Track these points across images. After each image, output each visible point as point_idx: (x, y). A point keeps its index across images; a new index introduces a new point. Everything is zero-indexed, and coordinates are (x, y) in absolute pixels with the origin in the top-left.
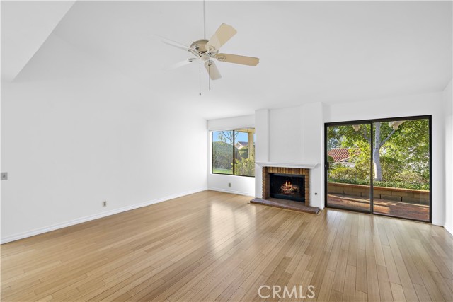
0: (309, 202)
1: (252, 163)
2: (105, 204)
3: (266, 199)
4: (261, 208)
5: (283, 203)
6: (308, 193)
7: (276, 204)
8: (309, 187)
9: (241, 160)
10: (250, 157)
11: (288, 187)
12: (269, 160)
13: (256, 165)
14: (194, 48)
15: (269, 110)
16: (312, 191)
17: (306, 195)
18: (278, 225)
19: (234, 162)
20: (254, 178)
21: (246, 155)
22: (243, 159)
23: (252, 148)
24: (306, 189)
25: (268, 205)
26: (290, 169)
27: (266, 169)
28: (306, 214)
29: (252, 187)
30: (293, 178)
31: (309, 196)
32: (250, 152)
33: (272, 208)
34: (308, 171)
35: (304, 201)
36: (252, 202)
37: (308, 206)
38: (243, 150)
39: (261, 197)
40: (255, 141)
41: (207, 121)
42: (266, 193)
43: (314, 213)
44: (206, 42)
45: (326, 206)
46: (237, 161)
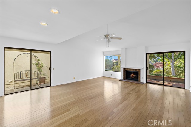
0: (140, 81)
1: (119, 67)
2: (74, 78)
3: (125, 79)
4: (123, 82)
5: (131, 81)
6: (140, 78)
7: (128, 81)
8: (140, 75)
9: (115, 66)
10: (119, 65)
11: (133, 75)
12: (126, 66)
13: (121, 68)
14: (105, 37)
15: (126, 49)
16: (141, 77)
17: (139, 78)
18: (128, 86)
19: (113, 67)
20: (120, 73)
21: (117, 65)
22: (116, 66)
23: (119, 62)
24: (139, 76)
25: (125, 81)
26: (133, 69)
27: (125, 69)
28: (138, 84)
29: (119, 75)
30: (134, 72)
31: (140, 79)
32: (119, 64)
33: (126, 82)
34: (140, 70)
35: (138, 81)
36: (119, 80)
37: (140, 82)
38: (115, 62)
39: (123, 79)
40: (121, 59)
41: (103, 52)
42: (125, 77)
43: (141, 84)
44: (109, 35)
45: (147, 82)
46: (114, 67)
